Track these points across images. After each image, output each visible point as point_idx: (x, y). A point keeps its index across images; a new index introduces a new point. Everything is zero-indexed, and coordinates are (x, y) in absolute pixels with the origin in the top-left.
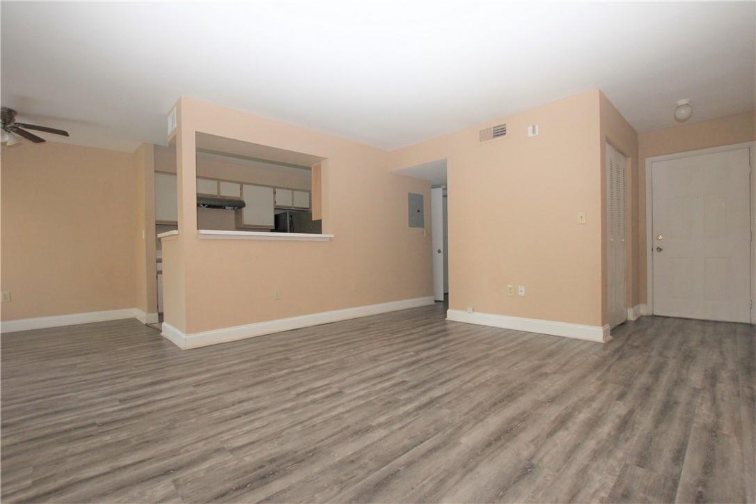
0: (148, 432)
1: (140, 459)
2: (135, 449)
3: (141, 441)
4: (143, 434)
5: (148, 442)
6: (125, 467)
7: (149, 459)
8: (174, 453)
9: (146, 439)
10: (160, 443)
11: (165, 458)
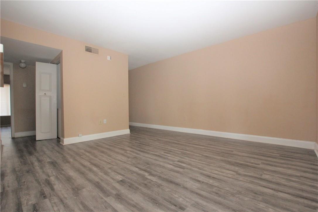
0: (250, 198)
1: (265, 188)
2: (262, 194)
3: (257, 196)
4: (253, 199)
5: (255, 193)
6: (272, 189)
7: (262, 186)
8: (252, 182)
9: (254, 195)
10: (251, 189)
11: (256, 183)
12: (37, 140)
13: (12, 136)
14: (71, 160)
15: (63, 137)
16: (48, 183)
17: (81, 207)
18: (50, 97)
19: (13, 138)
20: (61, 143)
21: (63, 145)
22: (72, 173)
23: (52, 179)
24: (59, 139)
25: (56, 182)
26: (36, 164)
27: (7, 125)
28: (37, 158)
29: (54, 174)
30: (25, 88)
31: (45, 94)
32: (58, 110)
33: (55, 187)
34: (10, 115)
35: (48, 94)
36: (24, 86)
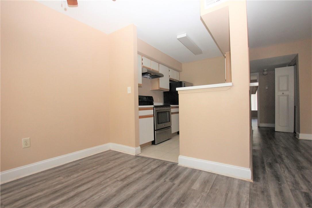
12: (276, 131)
13: (258, 125)
14: (303, 151)
15: (299, 132)
16: (280, 157)
17: (301, 176)
18: (288, 96)
19: (259, 127)
20: (296, 137)
21: (298, 139)
22: (300, 158)
23: (284, 156)
24: (295, 134)
25: (286, 159)
26: (273, 145)
27: (255, 118)
28: (275, 142)
29: (285, 154)
30: (267, 89)
31: (283, 93)
32: (295, 106)
33: (284, 161)
34: (257, 110)
35: (286, 93)
36: (267, 88)
